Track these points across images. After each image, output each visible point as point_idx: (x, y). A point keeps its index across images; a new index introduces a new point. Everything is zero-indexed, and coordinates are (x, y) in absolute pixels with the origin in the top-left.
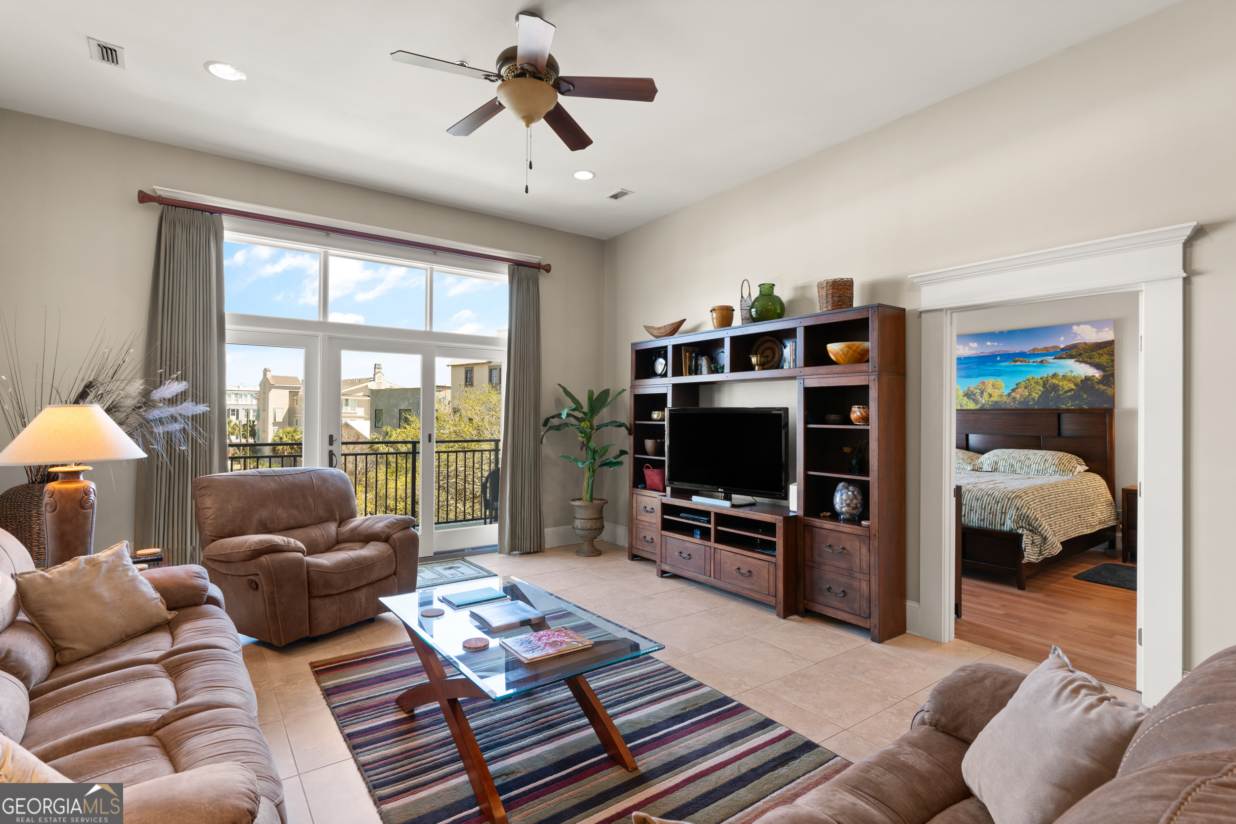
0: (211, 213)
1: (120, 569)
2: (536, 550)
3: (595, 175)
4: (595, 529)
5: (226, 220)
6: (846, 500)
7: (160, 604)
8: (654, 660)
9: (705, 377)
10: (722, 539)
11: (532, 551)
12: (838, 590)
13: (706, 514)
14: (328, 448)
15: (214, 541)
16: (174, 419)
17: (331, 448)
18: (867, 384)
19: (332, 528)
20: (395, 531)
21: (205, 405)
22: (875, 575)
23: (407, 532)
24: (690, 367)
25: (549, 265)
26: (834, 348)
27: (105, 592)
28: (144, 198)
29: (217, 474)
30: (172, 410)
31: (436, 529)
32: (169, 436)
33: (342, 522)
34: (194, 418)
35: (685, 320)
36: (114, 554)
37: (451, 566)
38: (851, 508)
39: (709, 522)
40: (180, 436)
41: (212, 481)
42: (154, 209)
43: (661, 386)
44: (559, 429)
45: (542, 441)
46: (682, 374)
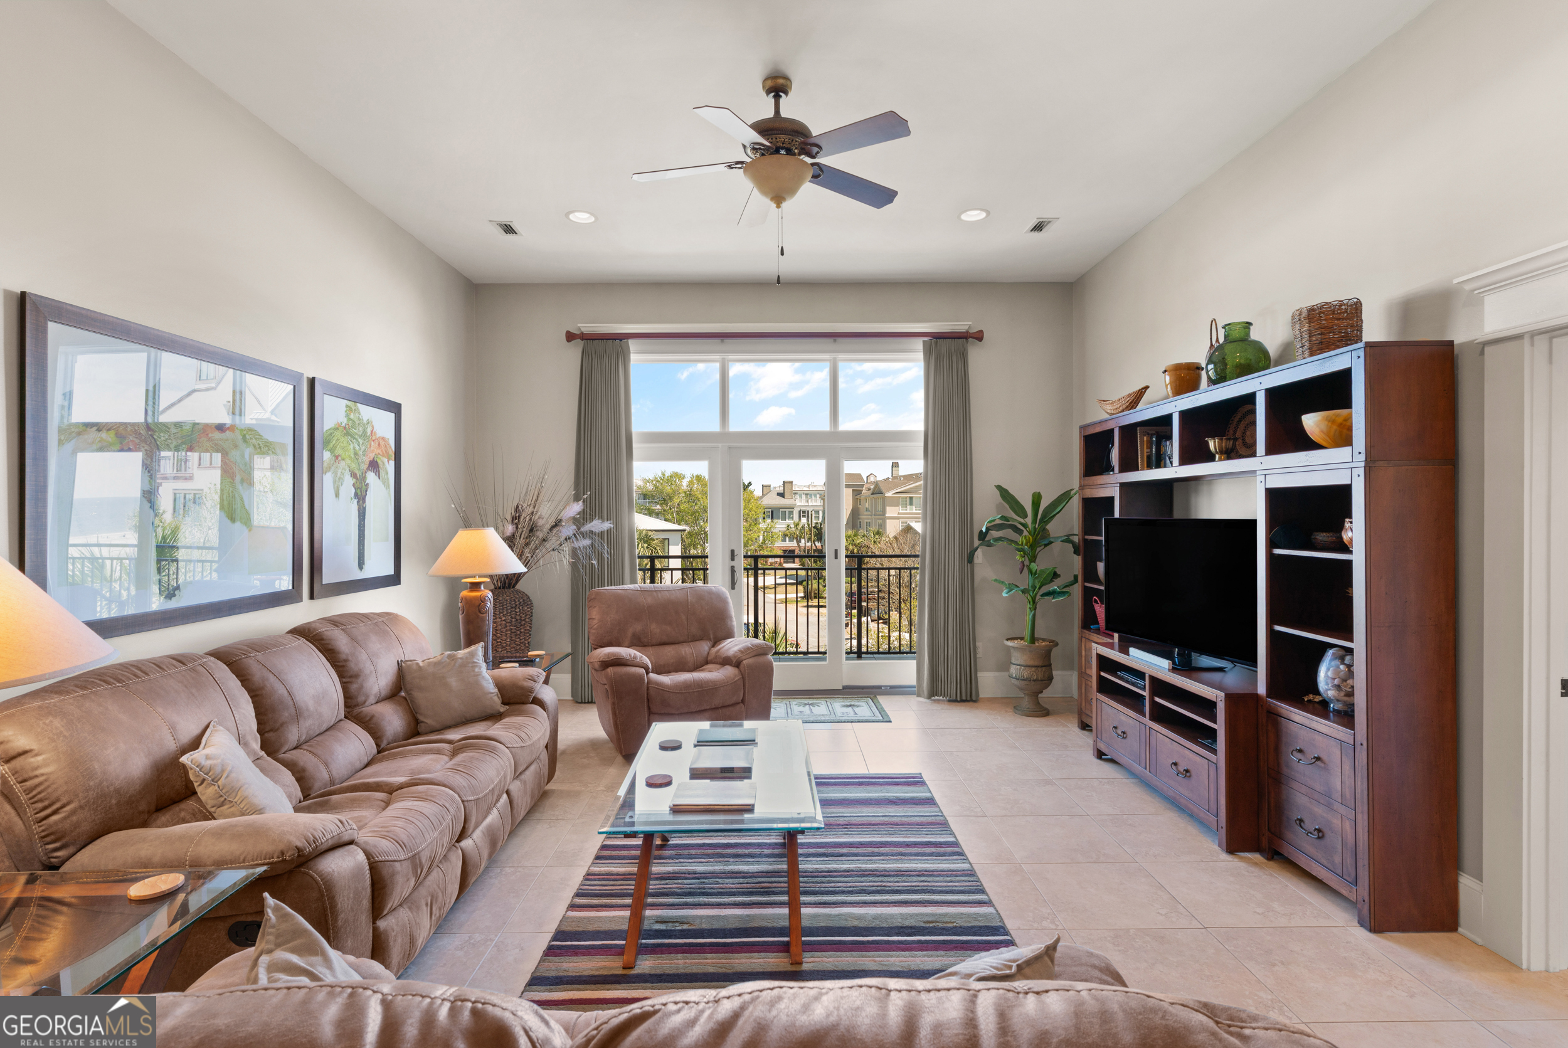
0: (621, 340)
1: (470, 665)
2: (964, 698)
3: (988, 213)
4: (1034, 681)
5: (633, 344)
6: (1334, 679)
7: (496, 698)
8: (965, 858)
9: (1174, 471)
10: (1161, 716)
11: (959, 699)
12: (1310, 825)
13: (1140, 675)
14: (729, 563)
15: (596, 649)
16: (585, 536)
17: (733, 563)
18: (1348, 482)
19: (704, 647)
20: (747, 656)
21: (609, 522)
22: (1362, 812)
23: (761, 659)
24: (1149, 457)
25: (981, 332)
26: (1311, 422)
27: (453, 682)
28: (570, 337)
31: (847, 659)
33: (716, 641)
35: (1147, 387)
36: (469, 653)
37: (853, 703)
38: (1342, 694)
39: (1144, 689)
41: (598, 594)
42: (578, 345)
43: (1110, 486)
44: (989, 545)
45: (971, 559)
46: (1135, 468)
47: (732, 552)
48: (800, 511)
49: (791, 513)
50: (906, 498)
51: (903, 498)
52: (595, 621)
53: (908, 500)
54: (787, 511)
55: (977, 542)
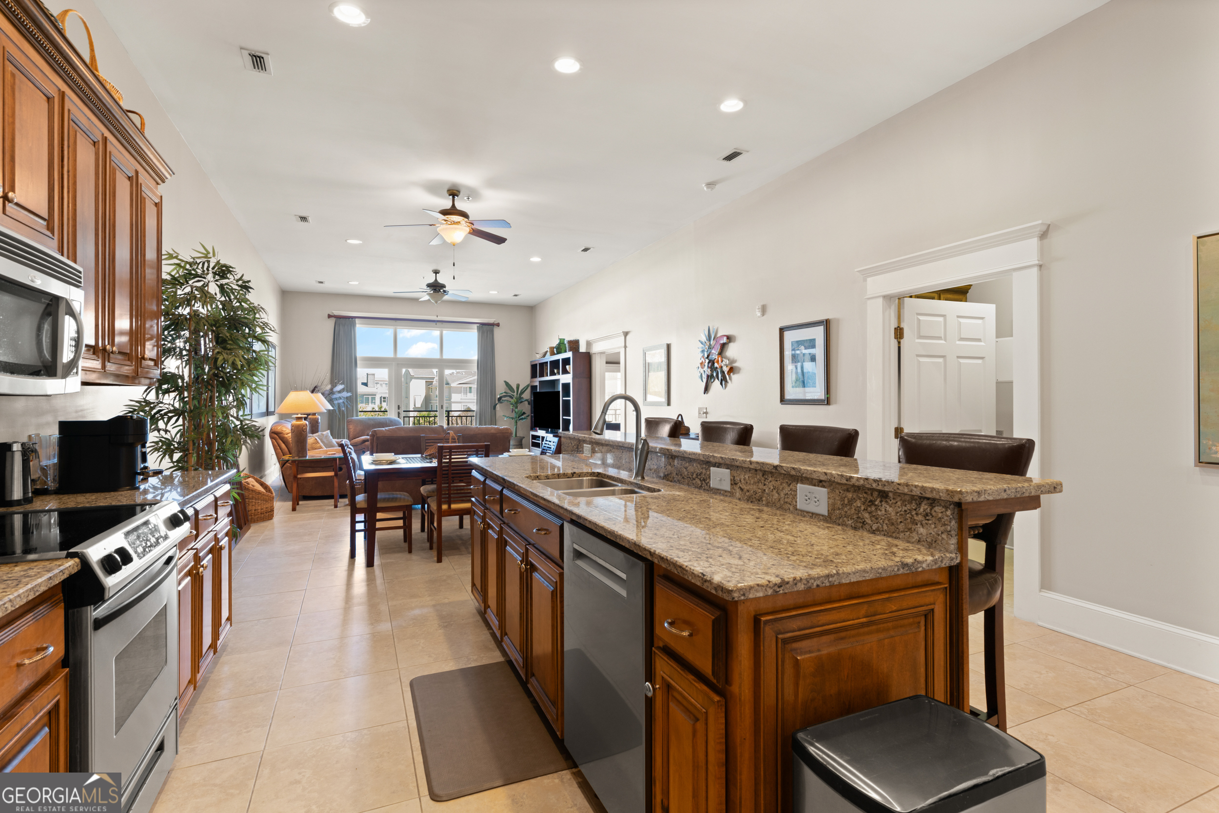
0: (352, 319)
5: (357, 321)
14: (397, 411)
16: (340, 398)
18: (570, 382)
25: (499, 323)
28: (330, 316)
29: (355, 418)
30: (340, 395)
32: (339, 404)
34: (347, 398)
35: (547, 351)
40: (342, 404)
41: (352, 420)
42: (333, 320)
43: (536, 382)
44: (501, 403)
45: (495, 408)
46: (543, 376)
47: (399, 406)
48: (381, 397)
49: (373, 399)
50: (467, 388)
51: (464, 388)
52: (351, 430)
53: (468, 389)
54: (370, 397)
55: (497, 402)
